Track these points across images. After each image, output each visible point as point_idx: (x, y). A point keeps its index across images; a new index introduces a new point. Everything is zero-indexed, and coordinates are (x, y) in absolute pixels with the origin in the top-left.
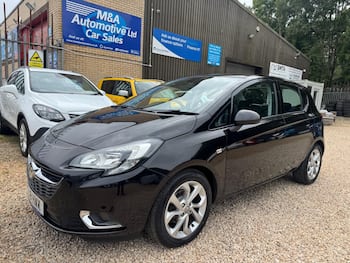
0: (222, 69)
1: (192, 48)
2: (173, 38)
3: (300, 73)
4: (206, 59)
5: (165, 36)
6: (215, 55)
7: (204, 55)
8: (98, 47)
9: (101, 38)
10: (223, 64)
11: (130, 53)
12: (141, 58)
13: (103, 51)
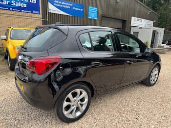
0: (99, 22)
1: (77, 9)
2: (63, 3)
3: (152, 23)
4: (88, 15)
5: (57, 2)
6: (93, 13)
7: (86, 13)
8: (9, 10)
9: (10, 4)
10: (99, 19)
11: (32, 13)
12: (41, 16)
13: (12, 12)
